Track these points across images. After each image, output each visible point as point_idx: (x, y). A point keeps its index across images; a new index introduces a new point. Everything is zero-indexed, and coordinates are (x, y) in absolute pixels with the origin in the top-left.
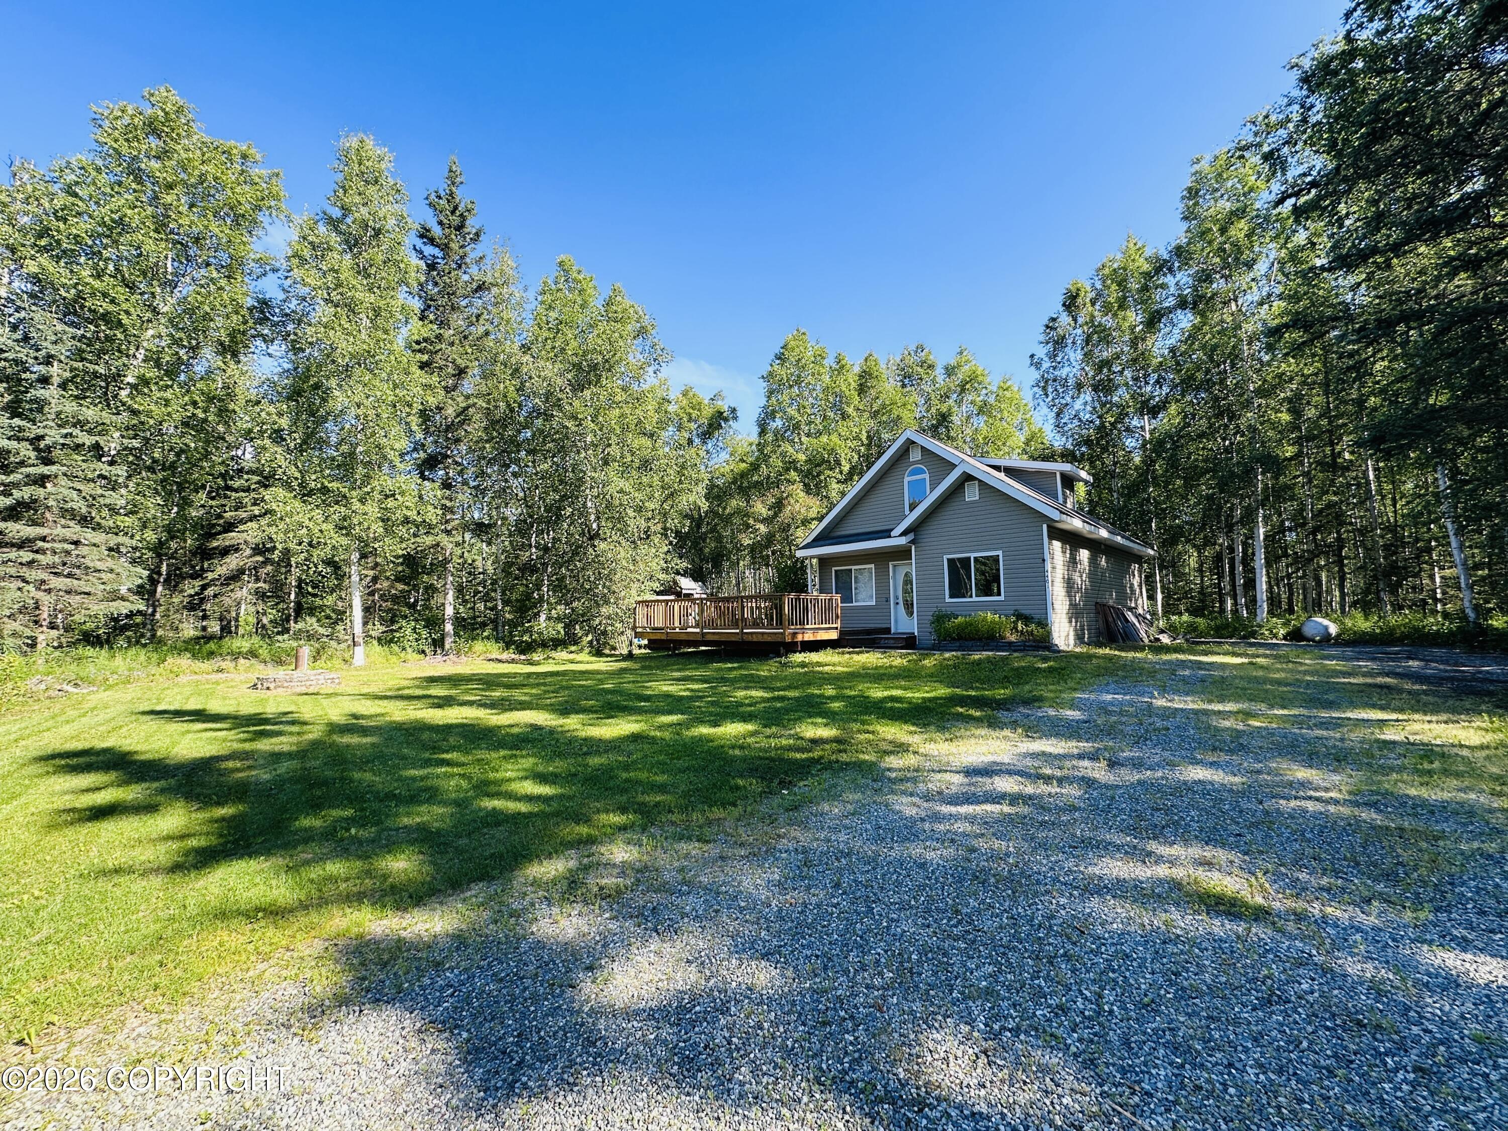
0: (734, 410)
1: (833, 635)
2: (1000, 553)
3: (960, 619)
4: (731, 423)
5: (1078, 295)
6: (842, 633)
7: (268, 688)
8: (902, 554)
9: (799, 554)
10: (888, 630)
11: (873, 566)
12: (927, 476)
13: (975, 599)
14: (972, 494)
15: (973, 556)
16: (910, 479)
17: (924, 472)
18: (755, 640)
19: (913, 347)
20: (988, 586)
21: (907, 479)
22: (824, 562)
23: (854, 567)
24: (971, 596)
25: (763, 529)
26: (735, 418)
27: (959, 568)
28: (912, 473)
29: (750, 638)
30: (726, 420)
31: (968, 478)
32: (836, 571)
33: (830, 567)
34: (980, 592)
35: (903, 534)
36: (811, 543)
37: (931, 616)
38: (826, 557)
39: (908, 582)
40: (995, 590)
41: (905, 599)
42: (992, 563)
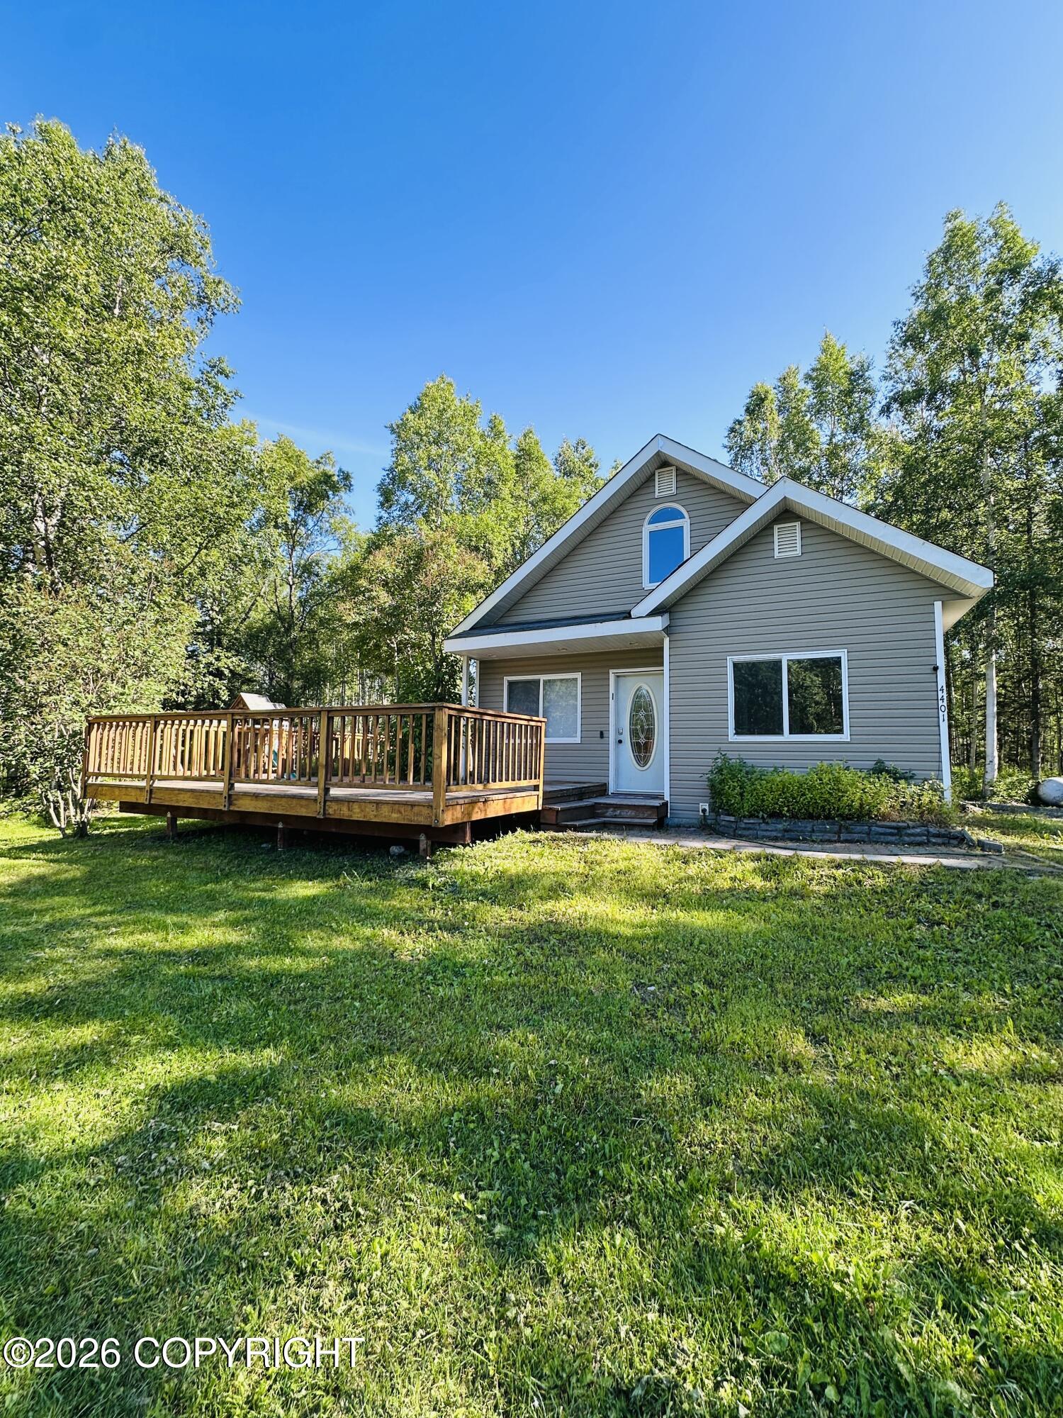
0: (346, 477)
1: (529, 803)
2: (842, 654)
4: (342, 493)
5: (766, 398)
6: (548, 798)
8: (644, 652)
9: (449, 647)
10: (602, 790)
11: (578, 675)
12: (685, 523)
13: (787, 736)
14: (787, 545)
15: (785, 658)
16: (653, 527)
17: (678, 515)
19: (573, 442)
20: (820, 714)
21: (647, 528)
22: (490, 666)
23: (543, 678)
24: (780, 732)
25: (385, 599)
26: (349, 487)
27: (756, 682)
28: (655, 519)
29: (344, 813)
30: (335, 488)
31: (785, 513)
32: (511, 684)
33: (500, 676)
34: (800, 726)
35: (654, 613)
36: (472, 628)
37: (704, 764)
38: (494, 657)
39: (642, 707)
40: (831, 722)
41: (634, 733)
42: (829, 668)
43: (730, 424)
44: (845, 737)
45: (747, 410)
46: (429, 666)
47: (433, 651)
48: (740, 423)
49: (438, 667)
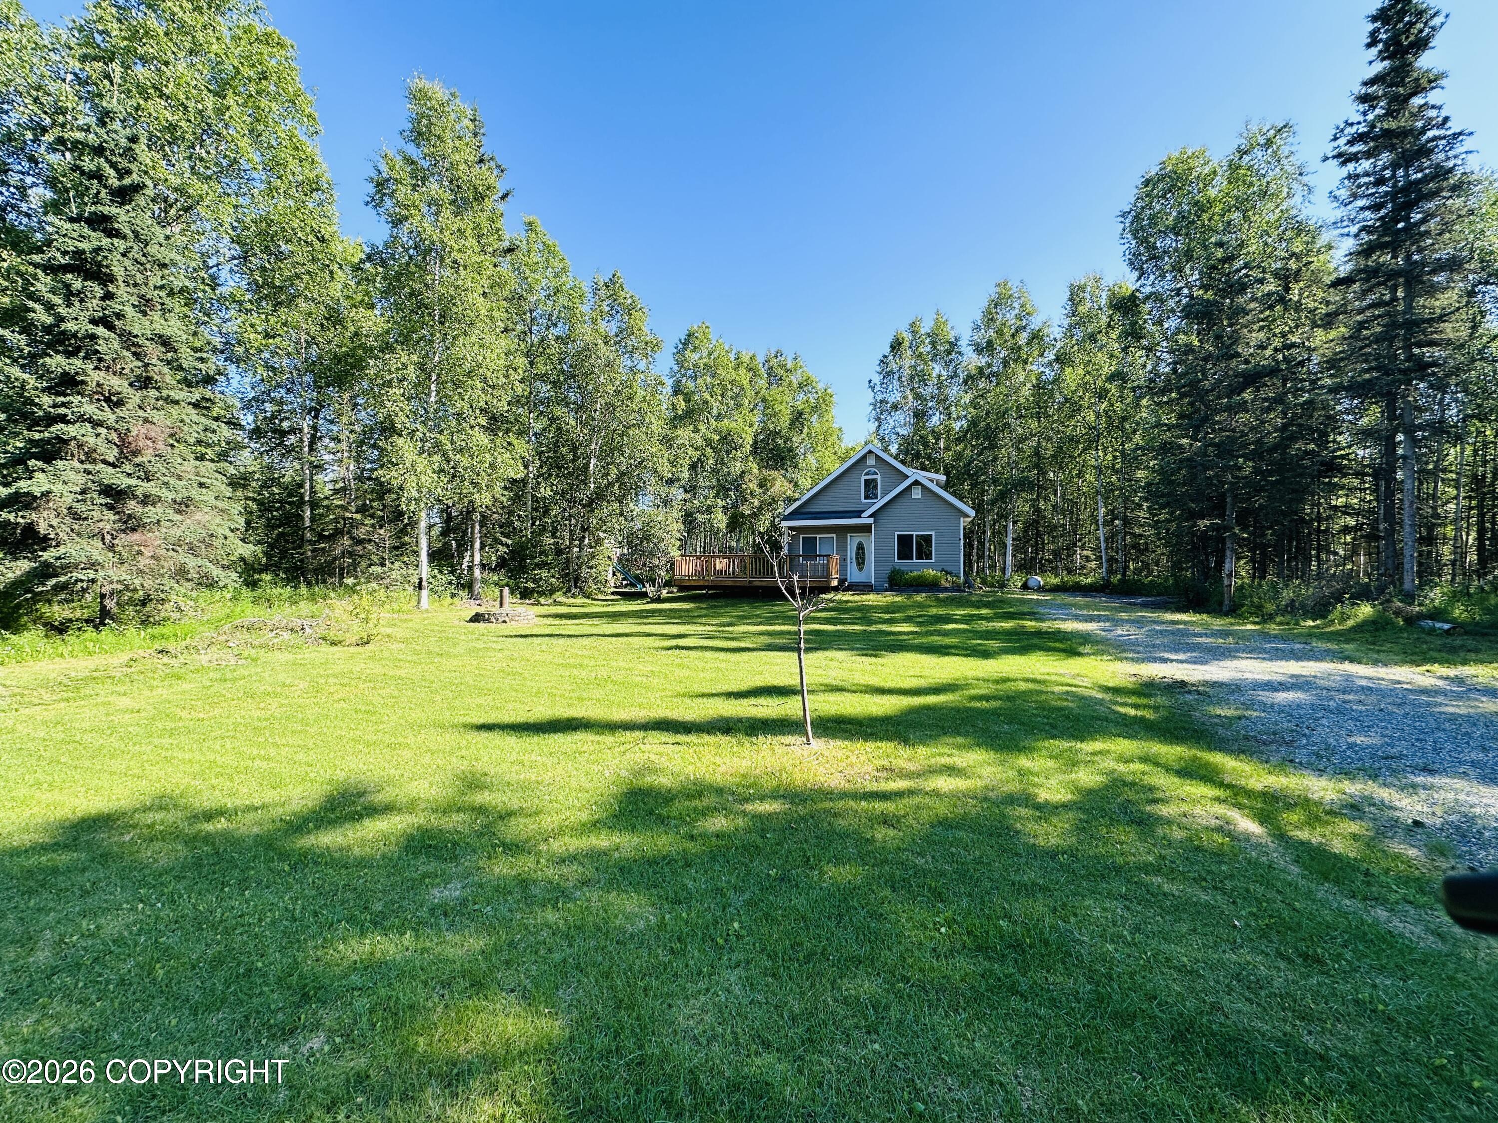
2: (933, 533)
3: (915, 573)
7: (504, 622)
8: (865, 529)
11: (835, 536)
12: (879, 477)
13: (915, 561)
14: (917, 493)
15: (915, 533)
16: (866, 477)
17: (876, 474)
20: (925, 553)
21: (863, 478)
23: (820, 536)
24: (912, 559)
27: (905, 542)
28: (867, 474)
31: (916, 483)
32: (804, 537)
34: (919, 557)
35: (870, 516)
37: (887, 571)
39: (861, 548)
40: (929, 556)
41: (857, 559)
42: (928, 539)
44: (933, 561)
48: (885, 357)
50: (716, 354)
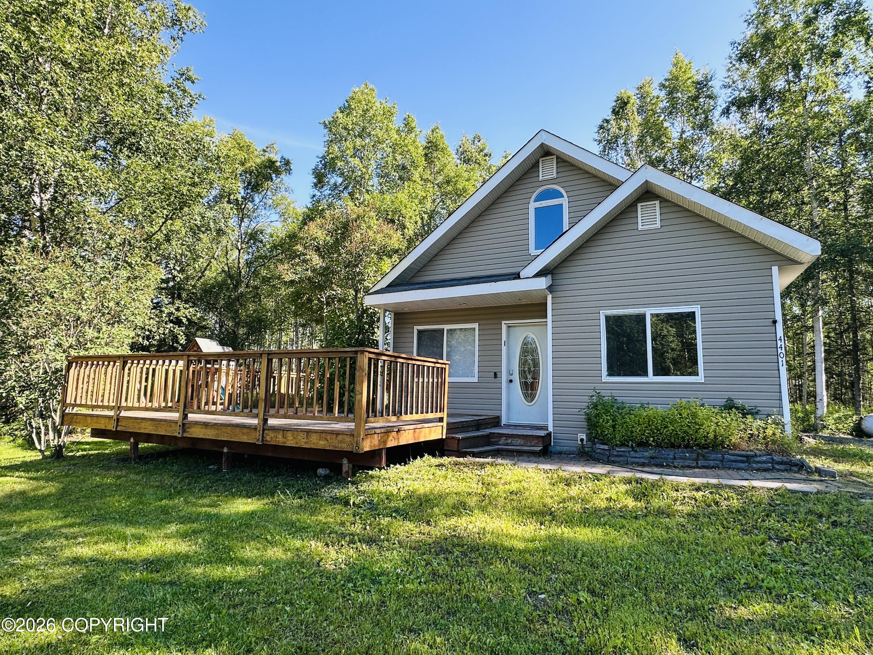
0: (287, 163)
1: (435, 432)
2: (696, 309)
4: (283, 176)
5: (628, 102)
6: (451, 428)
9: (369, 301)
10: (496, 421)
11: (476, 326)
12: (564, 201)
13: (651, 378)
14: (648, 220)
15: (648, 312)
16: (538, 204)
17: (559, 195)
18: (290, 442)
19: (471, 137)
20: (676, 359)
21: (533, 205)
22: (403, 317)
23: (446, 327)
24: (646, 374)
25: (317, 261)
26: (289, 171)
27: (624, 330)
28: (540, 198)
29: (279, 439)
30: (278, 172)
31: (647, 193)
32: (420, 332)
33: (411, 326)
34: (661, 369)
35: (540, 274)
36: (388, 286)
37: (582, 401)
38: (406, 310)
39: (529, 352)
41: (522, 374)
43: (600, 122)
44: (700, 378)
45: (614, 111)
46: (352, 316)
47: (356, 304)
48: (607, 121)
49: (360, 318)
50: (372, 112)
